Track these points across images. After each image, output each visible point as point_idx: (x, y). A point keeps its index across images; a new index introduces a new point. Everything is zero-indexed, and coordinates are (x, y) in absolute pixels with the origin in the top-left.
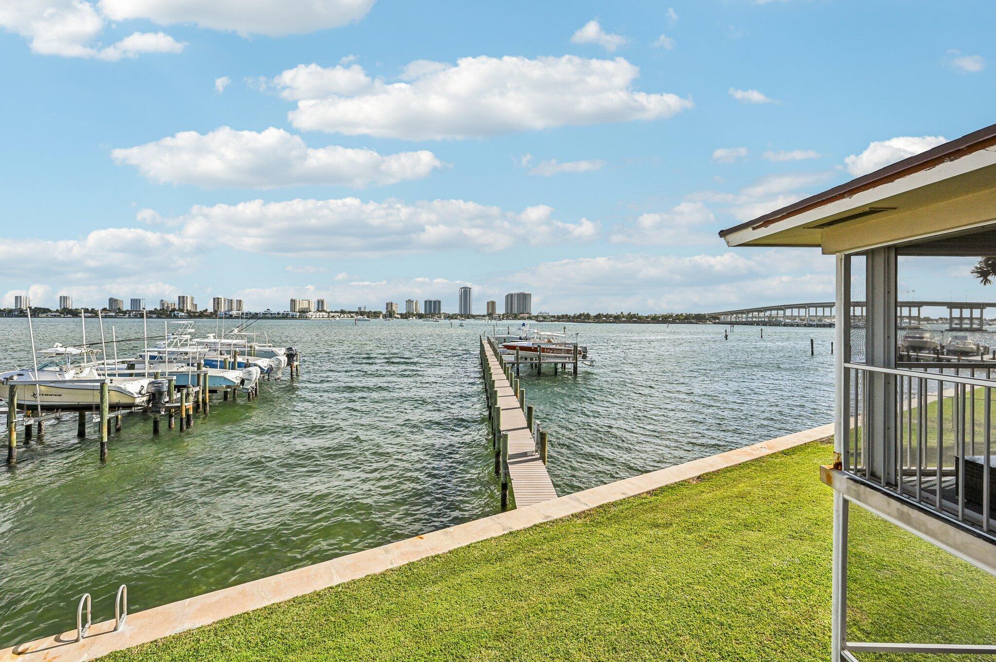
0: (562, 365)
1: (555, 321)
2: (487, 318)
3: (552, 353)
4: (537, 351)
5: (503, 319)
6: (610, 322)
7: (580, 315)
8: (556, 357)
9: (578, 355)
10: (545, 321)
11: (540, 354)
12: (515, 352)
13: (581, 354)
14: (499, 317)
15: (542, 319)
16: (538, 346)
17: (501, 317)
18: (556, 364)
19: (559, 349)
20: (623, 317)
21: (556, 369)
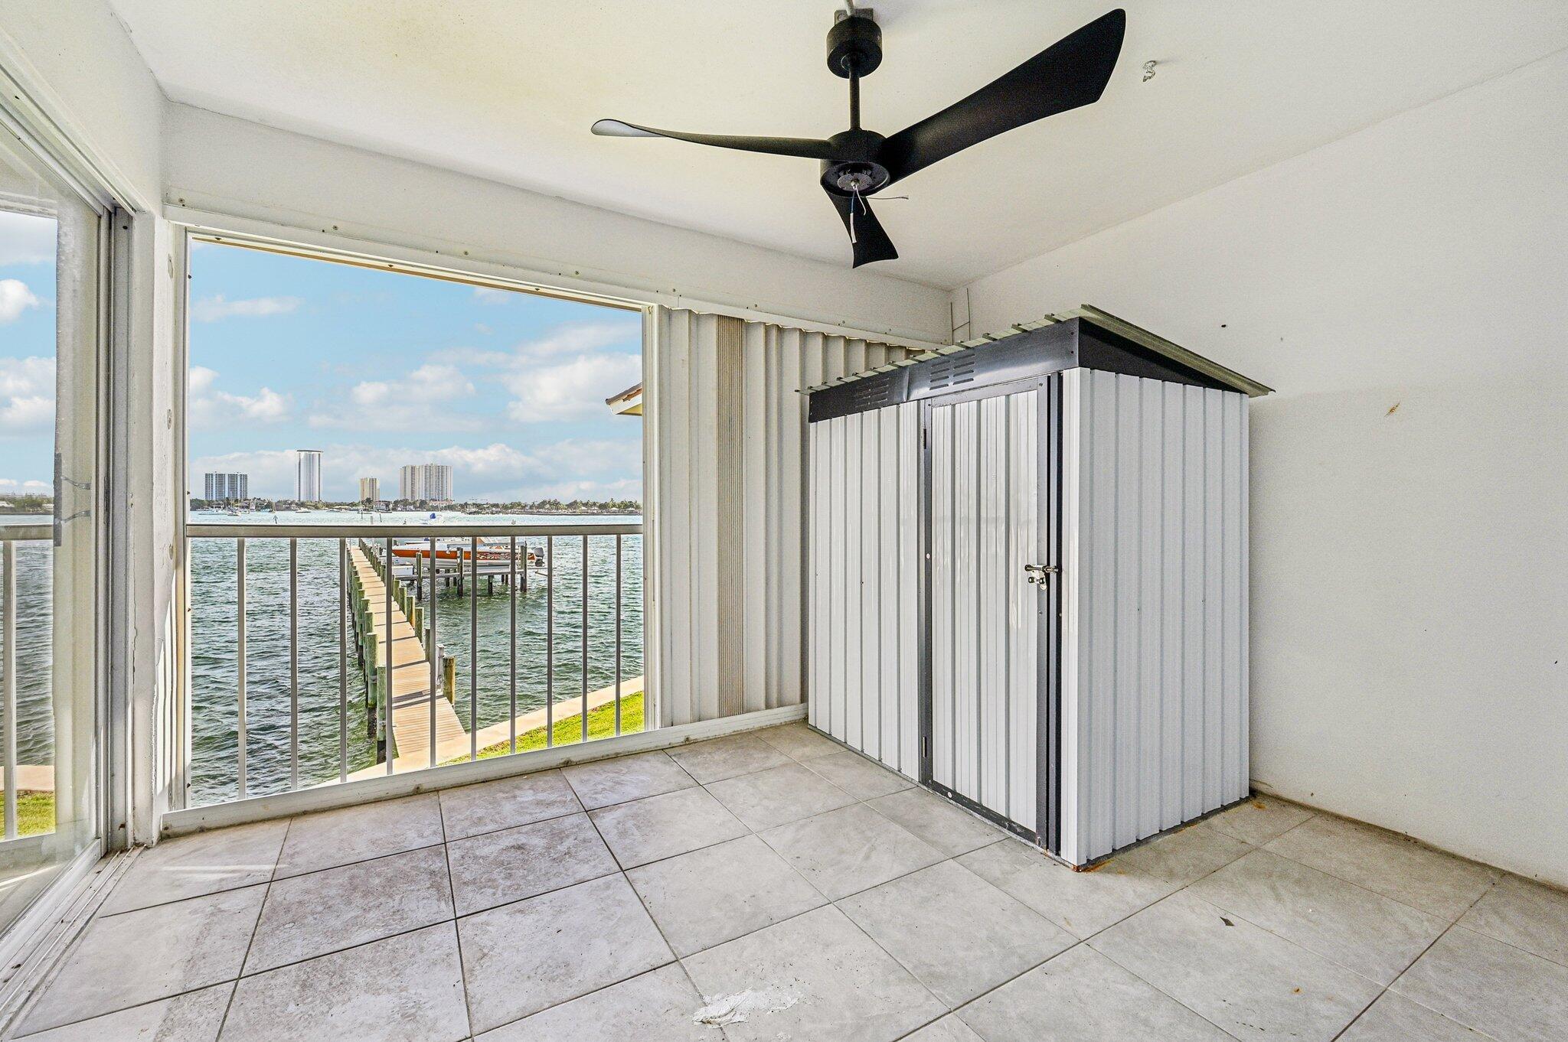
0: (503, 576)
1: (497, 512)
2: (361, 507)
3: (484, 559)
4: (456, 558)
5: (394, 509)
6: (593, 514)
7: (544, 503)
8: (491, 565)
9: (528, 561)
10: (481, 513)
11: (461, 560)
12: (414, 560)
13: (533, 558)
14: (387, 506)
15: (474, 510)
16: (458, 549)
17: (391, 506)
18: (491, 576)
19: (496, 553)
20: (614, 506)
21: (490, 584)
